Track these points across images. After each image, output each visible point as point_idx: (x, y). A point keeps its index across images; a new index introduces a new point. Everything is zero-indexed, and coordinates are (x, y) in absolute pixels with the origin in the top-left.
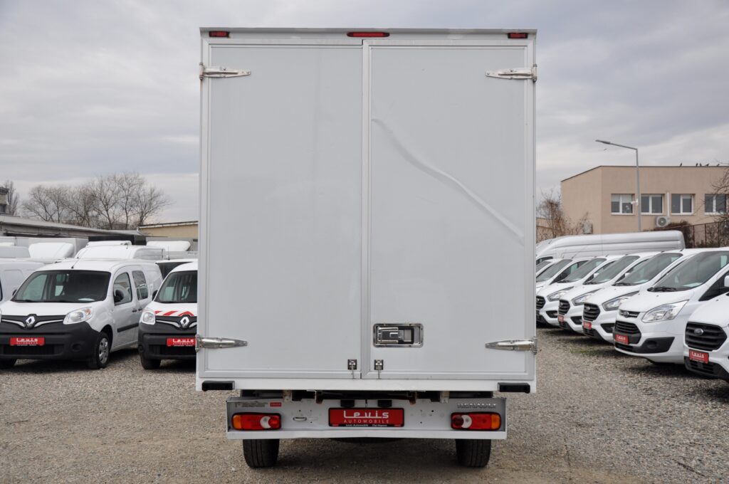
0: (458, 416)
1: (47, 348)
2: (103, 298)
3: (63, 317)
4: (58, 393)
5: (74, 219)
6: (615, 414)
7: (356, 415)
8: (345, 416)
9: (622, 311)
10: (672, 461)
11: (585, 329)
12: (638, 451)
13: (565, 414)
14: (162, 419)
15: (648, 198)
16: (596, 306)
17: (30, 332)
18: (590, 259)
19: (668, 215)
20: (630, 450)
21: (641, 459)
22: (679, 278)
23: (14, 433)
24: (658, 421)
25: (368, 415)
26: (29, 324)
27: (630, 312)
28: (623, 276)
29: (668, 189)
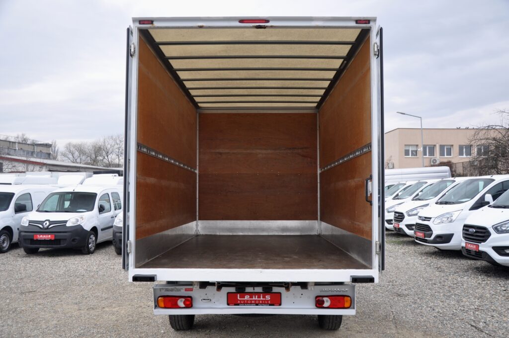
0: (321, 298)
1: (57, 241)
2: (92, 209)
3: (66, 222)
4: (60, 272)
5: (89, 161)
6: (421, 287)
7: (247, 297)
8: (239, 298)
9: (420, 217)
10: (466, 324)
11: (395, 228)
12: (441, 315)
13: (388, 287)
14: (121, 291)
15: (426, 147)
16: (402, 213)
17: (46, 231)
18: (396, 184)
19: (438, 157)
20: (436, 314)
21: (445, 322)
22: (454, 196)
23: (23, 301)
24: (450, 291)
25: (255, 298)
26: (45, 226)
27: (425, 218)
28: (418, 195)
29: (438, 141)
